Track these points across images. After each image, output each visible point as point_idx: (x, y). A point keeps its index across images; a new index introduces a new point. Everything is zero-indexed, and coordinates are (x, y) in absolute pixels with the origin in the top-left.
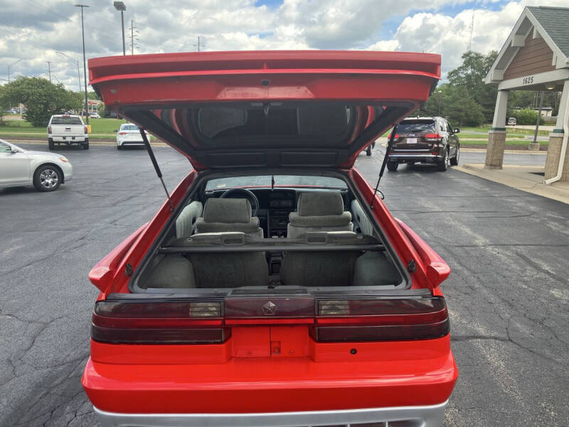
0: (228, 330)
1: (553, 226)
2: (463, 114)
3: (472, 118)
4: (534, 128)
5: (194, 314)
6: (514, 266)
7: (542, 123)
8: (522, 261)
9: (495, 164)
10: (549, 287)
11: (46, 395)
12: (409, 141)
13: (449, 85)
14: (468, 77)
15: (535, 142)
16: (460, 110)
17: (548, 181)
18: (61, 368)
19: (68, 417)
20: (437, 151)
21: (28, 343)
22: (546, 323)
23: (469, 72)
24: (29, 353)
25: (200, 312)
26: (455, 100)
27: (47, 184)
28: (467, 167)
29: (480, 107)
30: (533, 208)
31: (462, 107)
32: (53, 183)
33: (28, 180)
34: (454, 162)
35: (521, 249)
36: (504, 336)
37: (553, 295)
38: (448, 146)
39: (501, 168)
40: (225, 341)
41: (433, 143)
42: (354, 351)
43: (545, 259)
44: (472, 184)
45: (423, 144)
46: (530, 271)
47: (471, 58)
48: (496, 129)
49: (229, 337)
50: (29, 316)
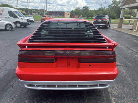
0: (56, 59)
1: (135, 41)
2: (112, 16)
3: (114, 17)
4: (129, 20)
5: (46, 55)
6: (126, 50)
7: (131, 19)
8: (128, 49)
9: (120, 27)
10: (135, 55)
11: (8, 77)
12: (99, 21)
13: (108, 9)
14: (113, 6)
15: (129, 22)
16: (111, 15)
17: (133, 31)
18: (12, 71)
19: (14, 82)
20: (106, 23)
21: (3, 65)
22: (135, 63)
23: (114, 5)
24: (4, 67)
25: (48, 54)
26: (109, 12)
27: (8, 29)
28: (113, 28)
29: (116, 14)
30: (130, 37)
31: (111, 14)
32: (10, 29)
33: (3, 28)
34: (110, 27)
35: (127, 46)
36: (124, 65)
37: (136, 56)
38: (108, 22)
39: (121, 28)
40: (55, 62)
41: (105, 21)
42: (90, 65)
43: (134, 48)
44: (114, 31)
45: (103, 22)
46: (130, 51)
47: (114, 2)
48: (121, 18)
49: (56, 61)
50: (3, 59)
